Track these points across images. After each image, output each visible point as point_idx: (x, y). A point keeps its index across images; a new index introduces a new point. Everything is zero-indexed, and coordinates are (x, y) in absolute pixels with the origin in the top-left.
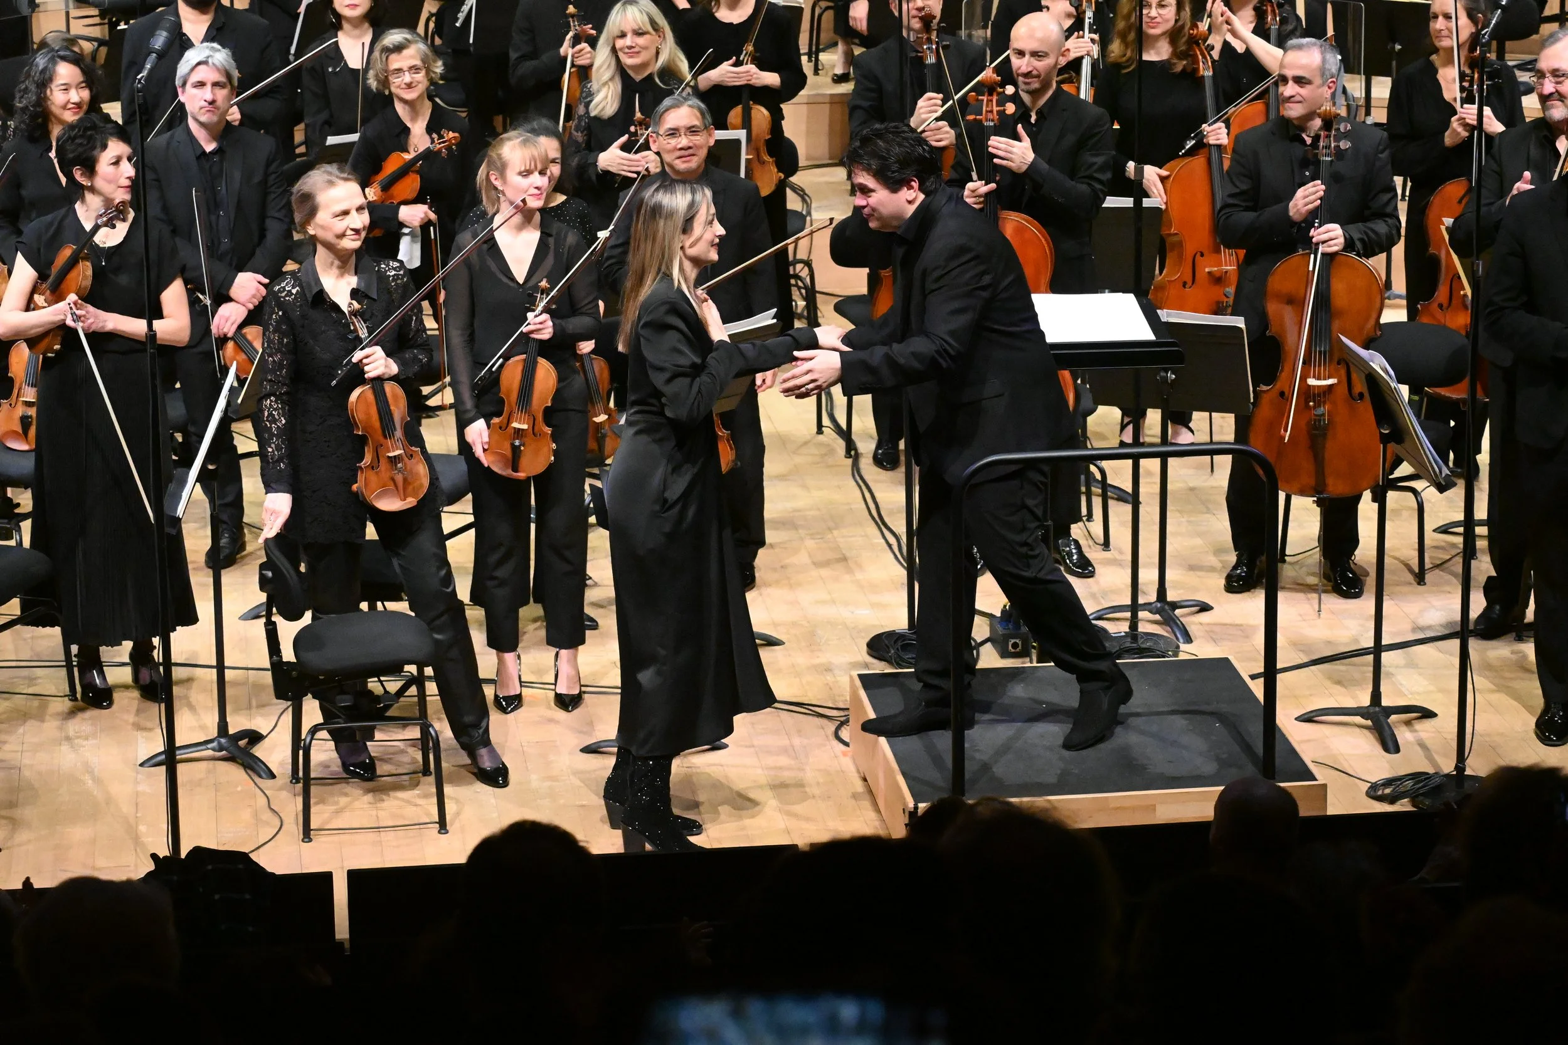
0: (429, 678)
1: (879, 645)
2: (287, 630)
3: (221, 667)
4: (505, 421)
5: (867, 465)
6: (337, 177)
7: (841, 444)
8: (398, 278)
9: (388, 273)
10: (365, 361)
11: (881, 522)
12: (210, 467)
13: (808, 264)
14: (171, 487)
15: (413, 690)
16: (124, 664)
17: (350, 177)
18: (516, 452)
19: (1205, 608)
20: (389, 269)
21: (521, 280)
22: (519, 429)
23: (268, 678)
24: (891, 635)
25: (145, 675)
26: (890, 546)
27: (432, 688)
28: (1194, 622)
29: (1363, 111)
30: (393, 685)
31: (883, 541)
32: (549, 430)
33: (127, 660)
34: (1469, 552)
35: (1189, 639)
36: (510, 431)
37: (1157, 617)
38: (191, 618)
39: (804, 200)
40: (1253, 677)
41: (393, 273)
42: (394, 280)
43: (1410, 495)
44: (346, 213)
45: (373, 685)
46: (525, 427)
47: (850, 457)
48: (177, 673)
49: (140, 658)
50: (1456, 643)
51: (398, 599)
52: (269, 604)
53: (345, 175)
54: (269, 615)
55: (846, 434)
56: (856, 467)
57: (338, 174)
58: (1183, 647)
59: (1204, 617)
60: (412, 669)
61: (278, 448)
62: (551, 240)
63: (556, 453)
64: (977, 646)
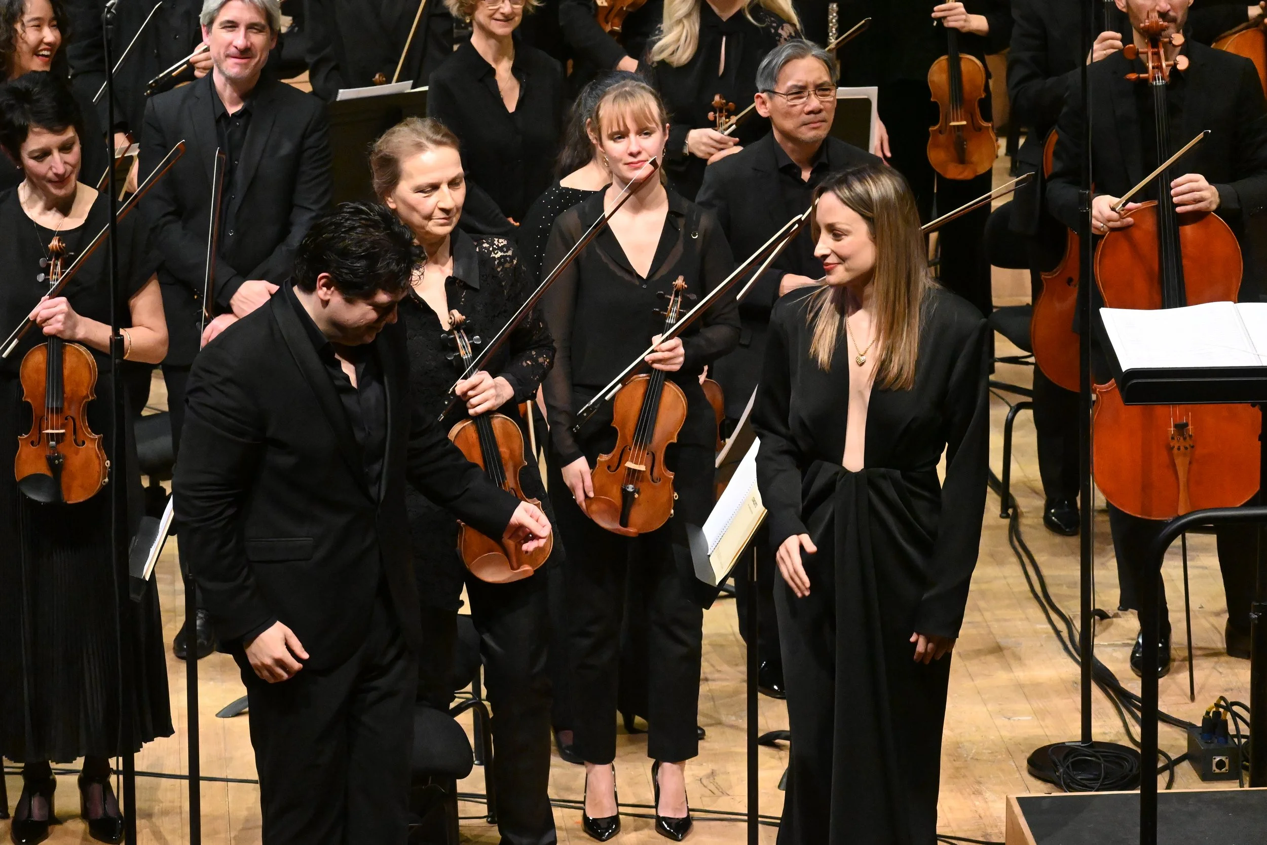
1: (1043, 762)
4: (616, 460)
5: (1031, 529)
6: (428, 138)
7: (998, 500)
8: (506, 261)
9: (493, 255)
10: (471, 393)
11: (1046, 601)
17: (445, 140)
18: (628, 499)
20: (494, 249)
21: (644, 274)
22: (635, 470)
24: (1059, 747)
26: (1058, 633)
31: (1049, 627)
32: (671, 475)
36: (621, 472)
38: (166, 730)
41: (500, 254)
42: (500, 264)
44: (435, 187)
46: (642, 468)
47: (1008, 516)
53: (438, 137)
55: (1003, 488)
56: (1014, 530)
57: (431, 135)
62: (681, 222)
63: (677, 505)
64: (1171, 765)
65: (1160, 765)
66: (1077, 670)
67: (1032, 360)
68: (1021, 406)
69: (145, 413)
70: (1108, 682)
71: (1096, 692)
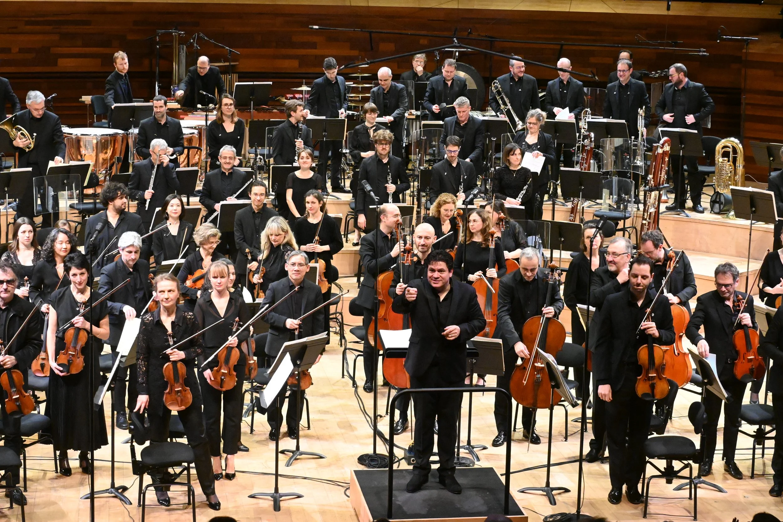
0: (192, 468)
1: (362, 459)
2: (139, 449)
3: (113, 461)
5: (361, 390)
7: (351, 382)
8: (191, 319)
11: (365, 412)
12: (112, 386)
13: (341, 314)
14: (97, 393)
15: (185, 472)
16: (77, 459)
19: (485, 448)
20: (188, 315)
21: (222, 316)
22: (224, 373)
23: (130, 465)
24: (367, 455)
25: (85, 464)
26: (368, 421)
27: (193, 471)
28: (481, 454)
29: (549, 262)
30: (178, 470)
31: (365, 418)
32: (235, 373)
33: (78, 458)
34: (583, 430)
35: (478, 460)
36: (220, 373)
37: (467, 451)
38: (106, 443)
39: (340, 289)
40: (502, 475)
41: (189, 317)
42: (189, 320)
43: (563, 407)
45: (170, 470)
46: (226, 372)
47: (354, 387)
48: (96, 463)
49: (83, 457)
50: (578, 463)
51: (181, 437)
52: (132, 438)
54: (132, 442)
55: (353, 378)
56: (356, 391)
58: (476, 463)
59: (484, 451)
60: (185, 464)
61: (143, 379)
62: (233, 301)
64: (399, 460)
65: (396, 460)
66: (372, 432)
67: (363, 342)
68: (359, 355)
69: (102, 353)
70: (381, 436)
71: (378, 439)
